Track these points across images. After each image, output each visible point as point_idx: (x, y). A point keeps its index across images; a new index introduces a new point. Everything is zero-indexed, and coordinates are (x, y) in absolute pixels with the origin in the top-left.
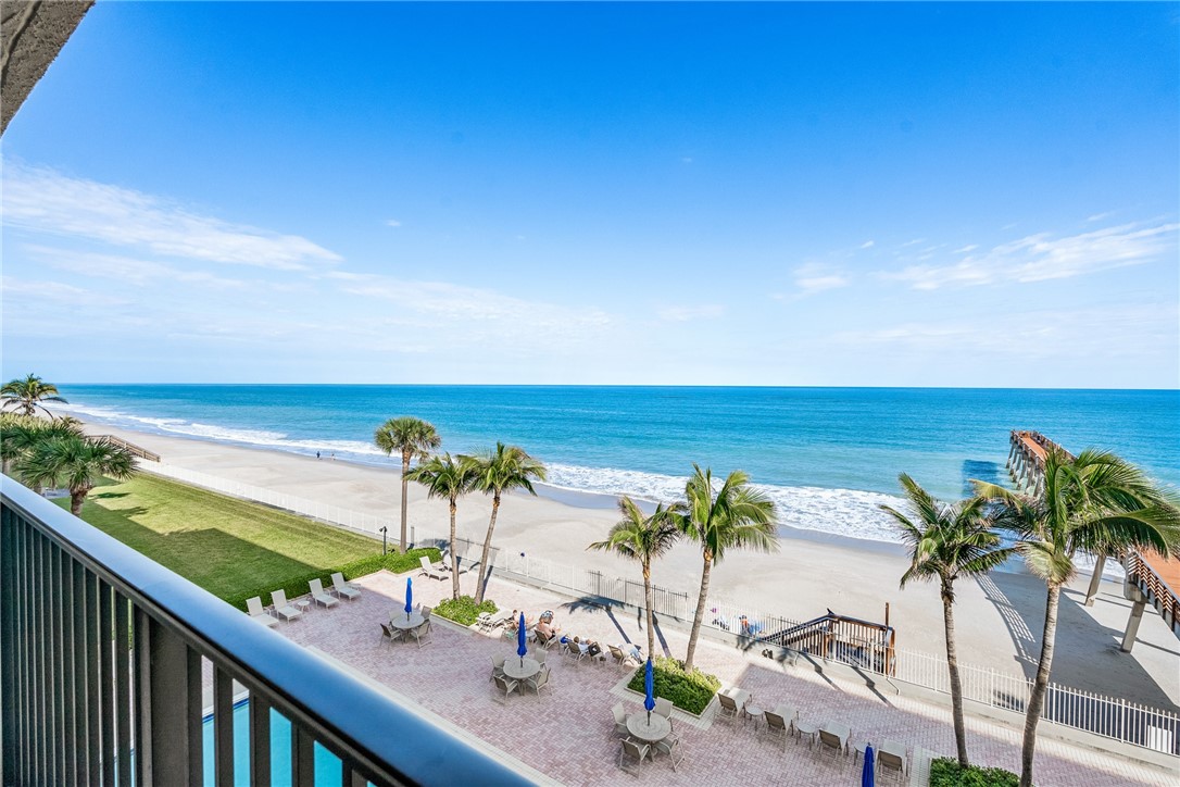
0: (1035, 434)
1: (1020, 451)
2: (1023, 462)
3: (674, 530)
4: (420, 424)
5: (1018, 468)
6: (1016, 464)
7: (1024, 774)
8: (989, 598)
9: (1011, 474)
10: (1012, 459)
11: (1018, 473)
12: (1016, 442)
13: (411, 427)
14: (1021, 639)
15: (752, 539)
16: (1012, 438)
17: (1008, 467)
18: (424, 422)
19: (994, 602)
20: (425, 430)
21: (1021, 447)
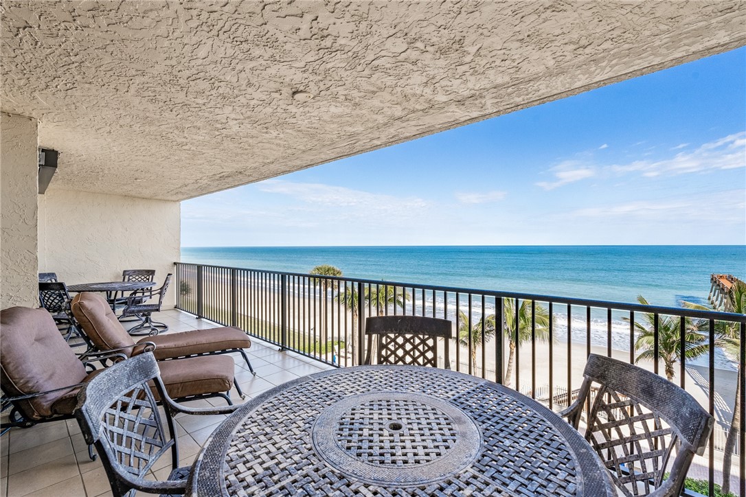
0: (730, 276)
1: (718, 288)
2: (720, 295)
3: (491, 331)
4: (334, 270)
5: (717, 300)
6: (715, 297)
7: (724, 484)
8: (697, 384)
9: (712, 303)
10: (712, 294)
11: (717, 303)
12: (715, 282)
13: (328, 271)
14: (721, 410)
15: (541, 336)
16: (712, 279)
17: (709, 299)
18: (335, 267)
19: (701, 386)
20: (336, 273)
21: (719, 285)
